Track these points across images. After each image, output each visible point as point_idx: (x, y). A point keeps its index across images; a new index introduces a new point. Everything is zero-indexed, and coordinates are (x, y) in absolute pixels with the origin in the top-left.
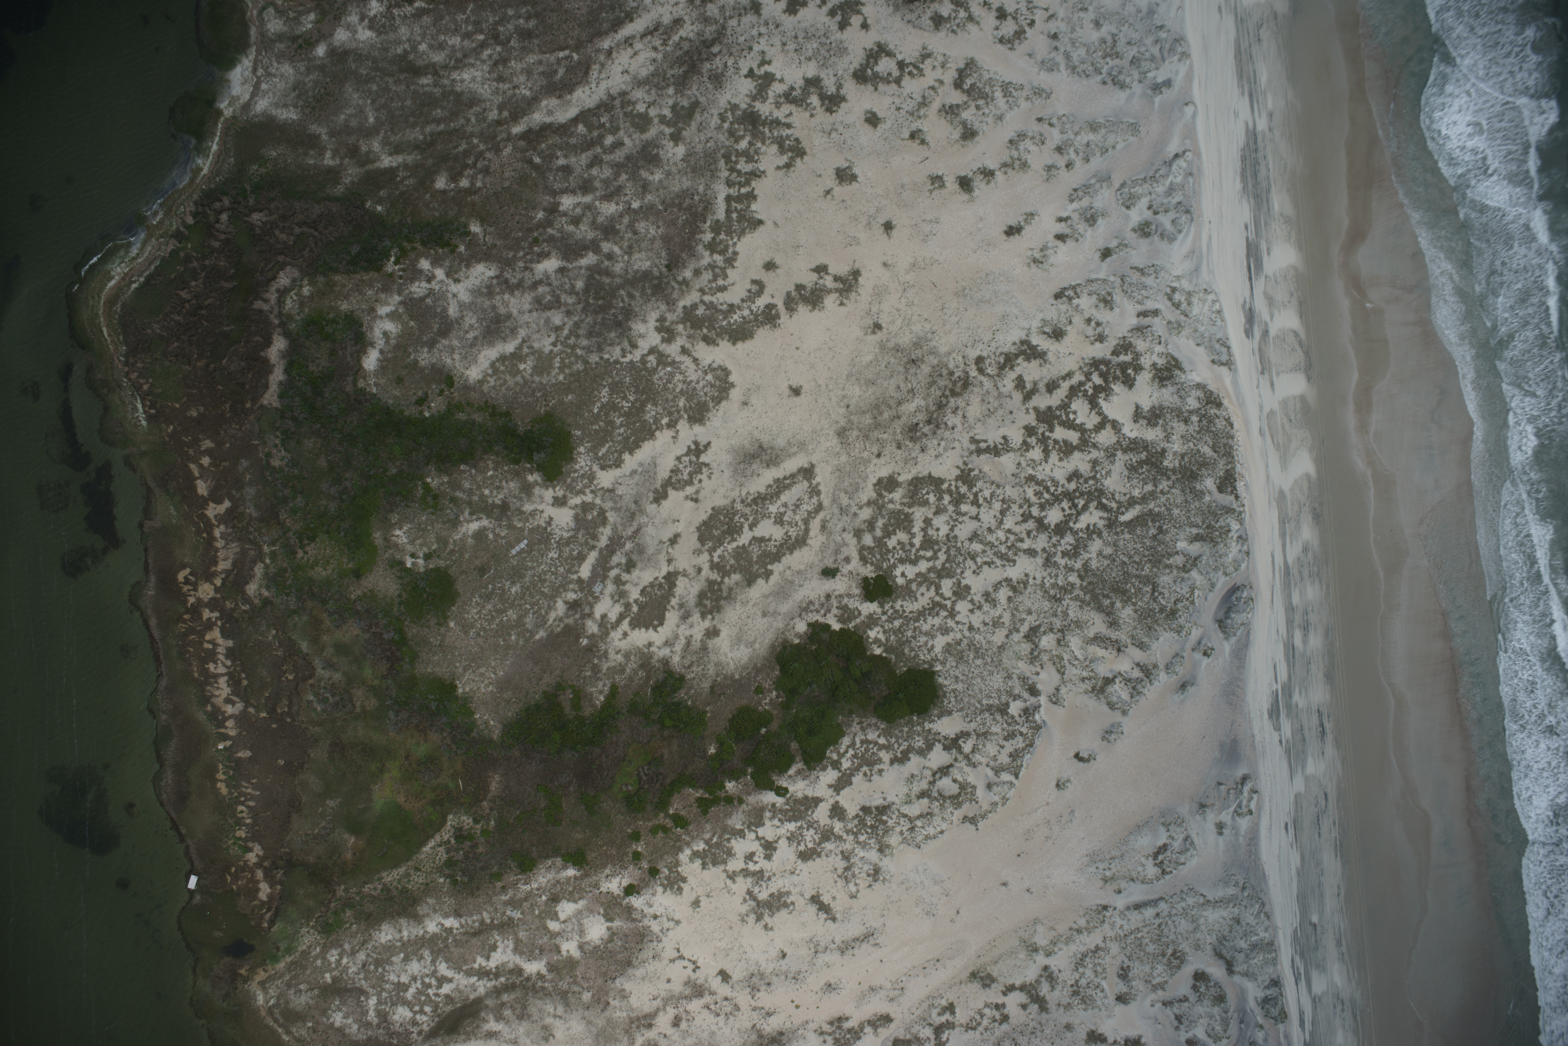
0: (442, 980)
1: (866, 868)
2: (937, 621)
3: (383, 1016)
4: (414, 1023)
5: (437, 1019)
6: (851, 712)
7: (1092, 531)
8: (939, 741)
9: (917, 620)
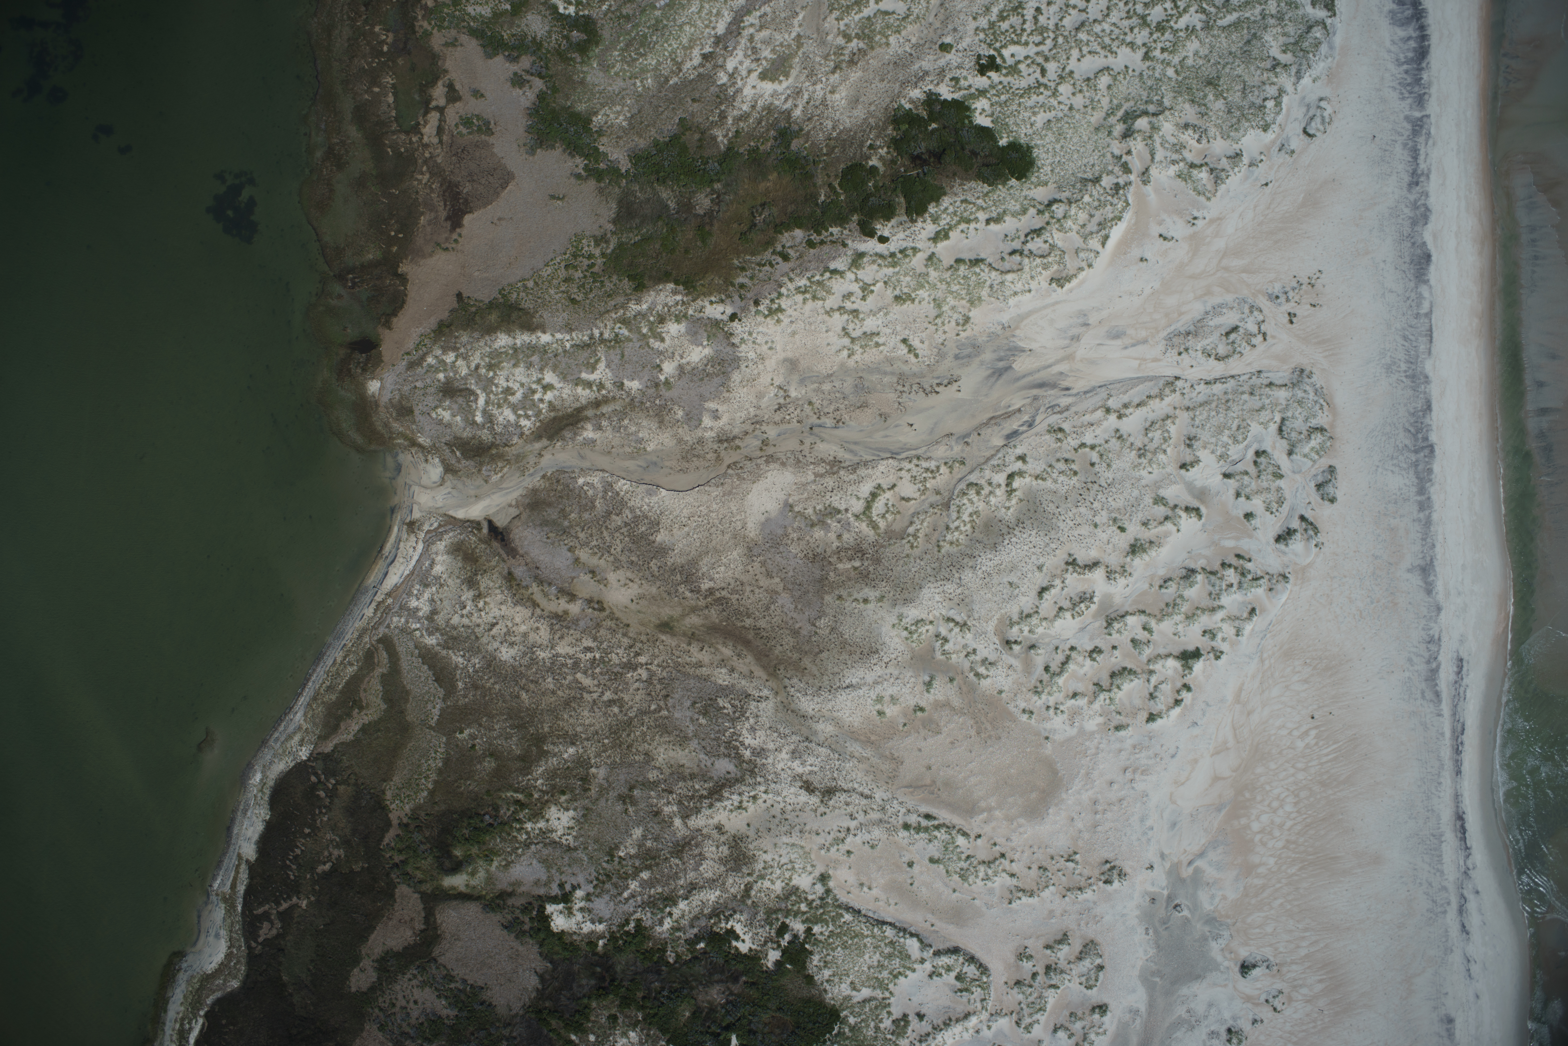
0: (547, 387)
1: (956, 316)
2: (1041, 99)
3: (489, 418)
4: (518, 426)
5: (538, 424)
6: (955, 174)
7: (1190, 31)
8: (1034, 206)
9: (1021, 96)
